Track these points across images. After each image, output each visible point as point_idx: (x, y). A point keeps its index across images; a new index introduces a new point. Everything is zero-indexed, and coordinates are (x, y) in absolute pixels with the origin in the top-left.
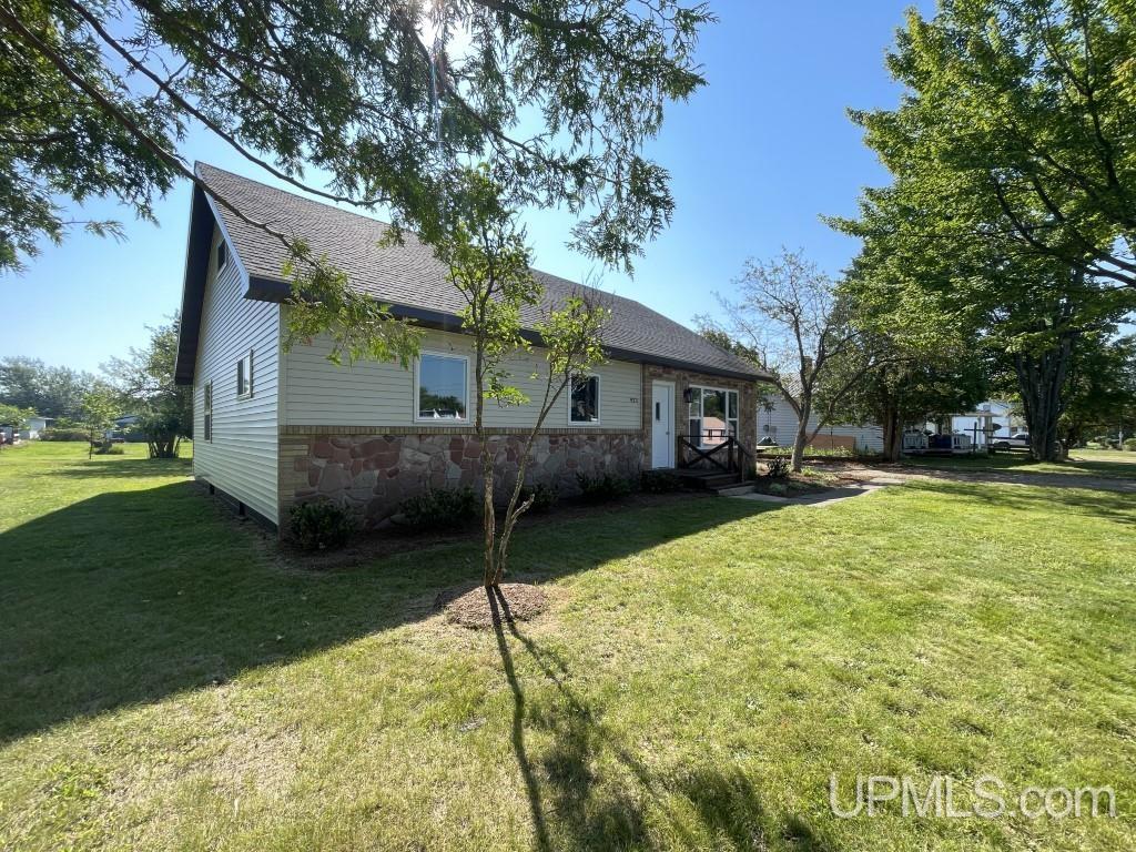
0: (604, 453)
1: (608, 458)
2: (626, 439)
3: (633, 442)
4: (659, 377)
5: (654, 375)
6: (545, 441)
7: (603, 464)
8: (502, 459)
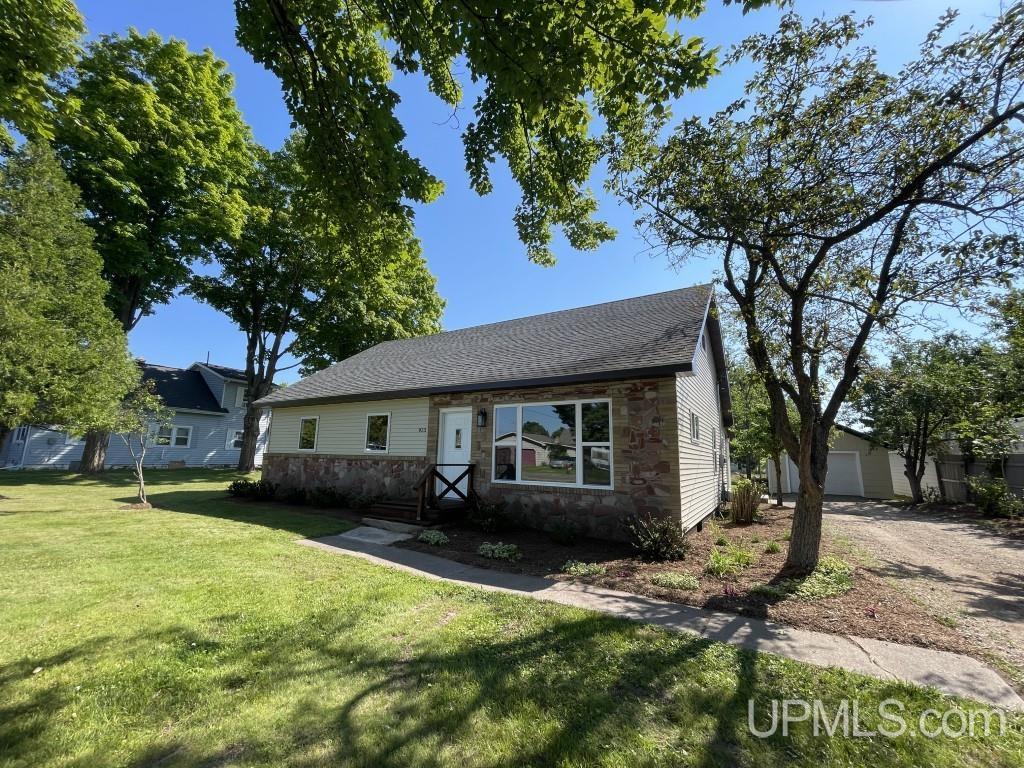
0: (385, 475)
1: (387, 481)
2: (406, 465)
3: (412, 468)
4: (447, 404)
5: (440, 404)
6: (344, 463)
7: (384, 484)
8: (322, 472)
